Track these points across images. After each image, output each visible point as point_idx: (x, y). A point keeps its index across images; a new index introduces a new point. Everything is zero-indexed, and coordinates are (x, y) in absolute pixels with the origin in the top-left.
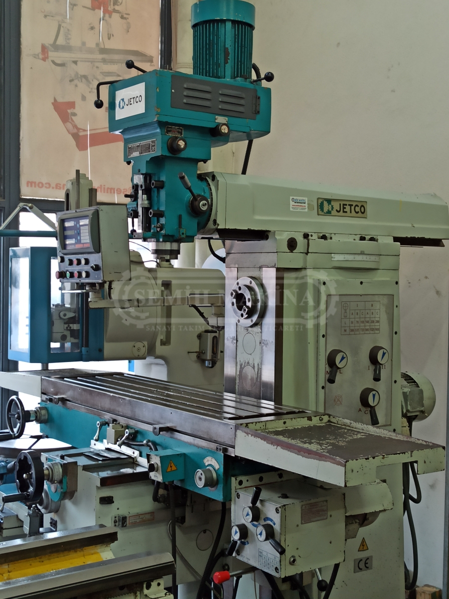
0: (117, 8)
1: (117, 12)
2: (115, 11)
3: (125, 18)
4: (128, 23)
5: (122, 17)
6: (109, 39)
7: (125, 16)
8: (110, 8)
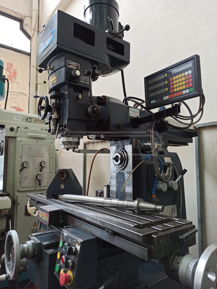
0: (15, 81)
1: (16, 82)
2: (14, 82)
3: (18, 84)
4: (19, 85)
5: (17, 83)
6: (13, 89)
7: (18, 83)
8: (13, 81)
